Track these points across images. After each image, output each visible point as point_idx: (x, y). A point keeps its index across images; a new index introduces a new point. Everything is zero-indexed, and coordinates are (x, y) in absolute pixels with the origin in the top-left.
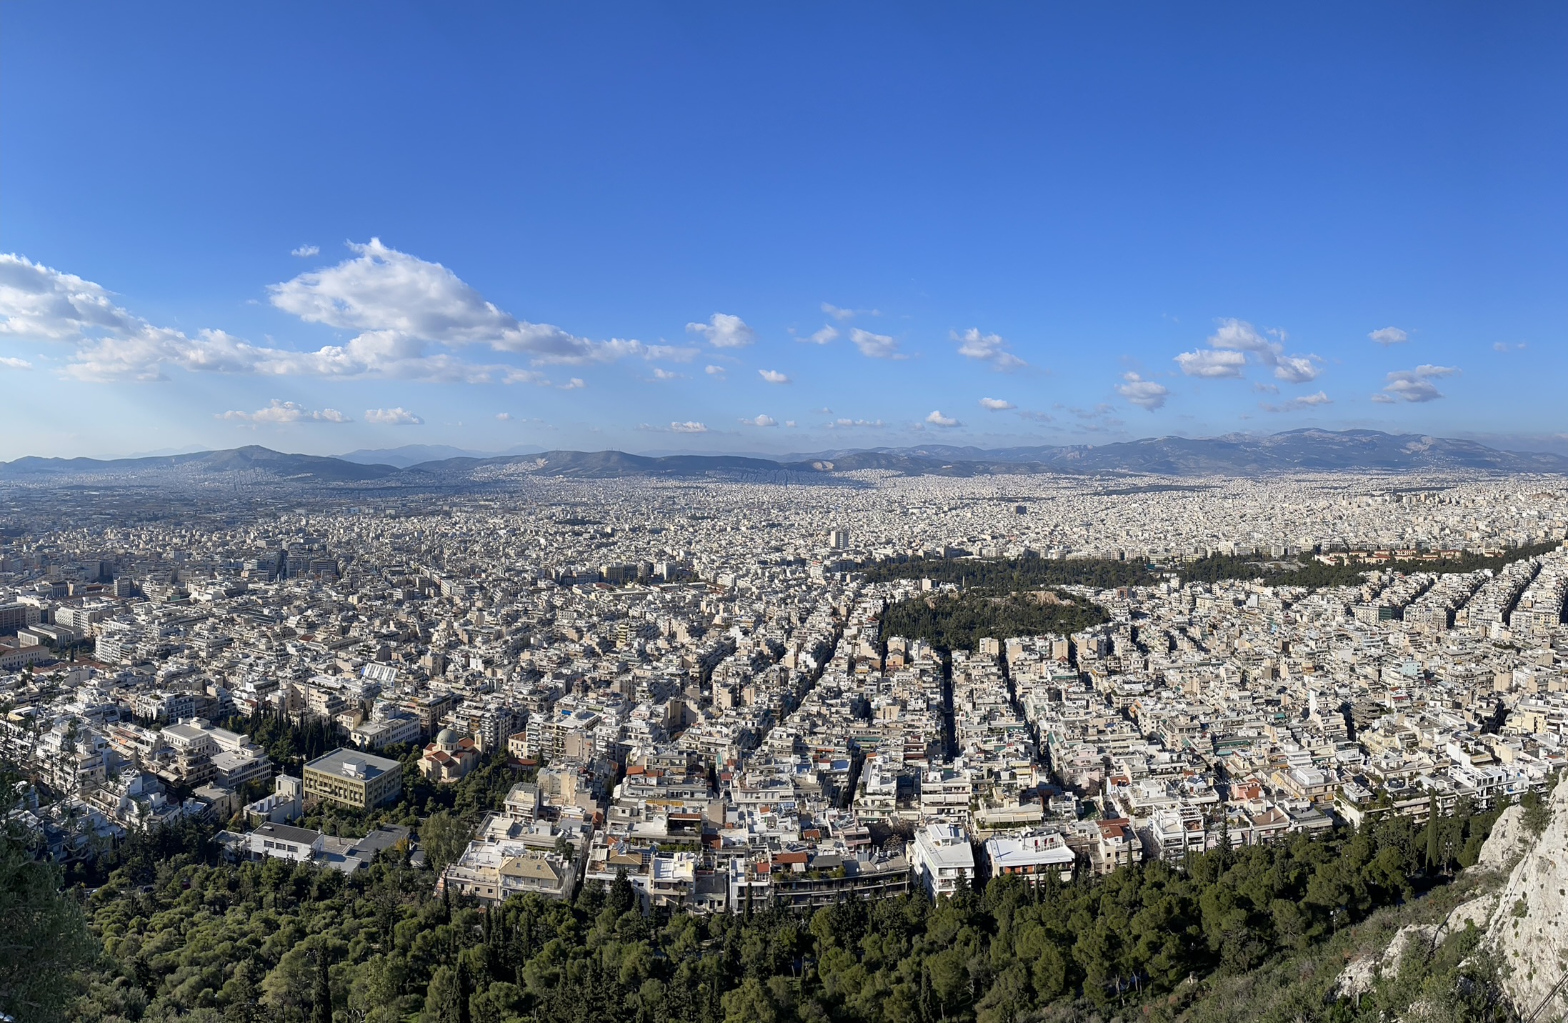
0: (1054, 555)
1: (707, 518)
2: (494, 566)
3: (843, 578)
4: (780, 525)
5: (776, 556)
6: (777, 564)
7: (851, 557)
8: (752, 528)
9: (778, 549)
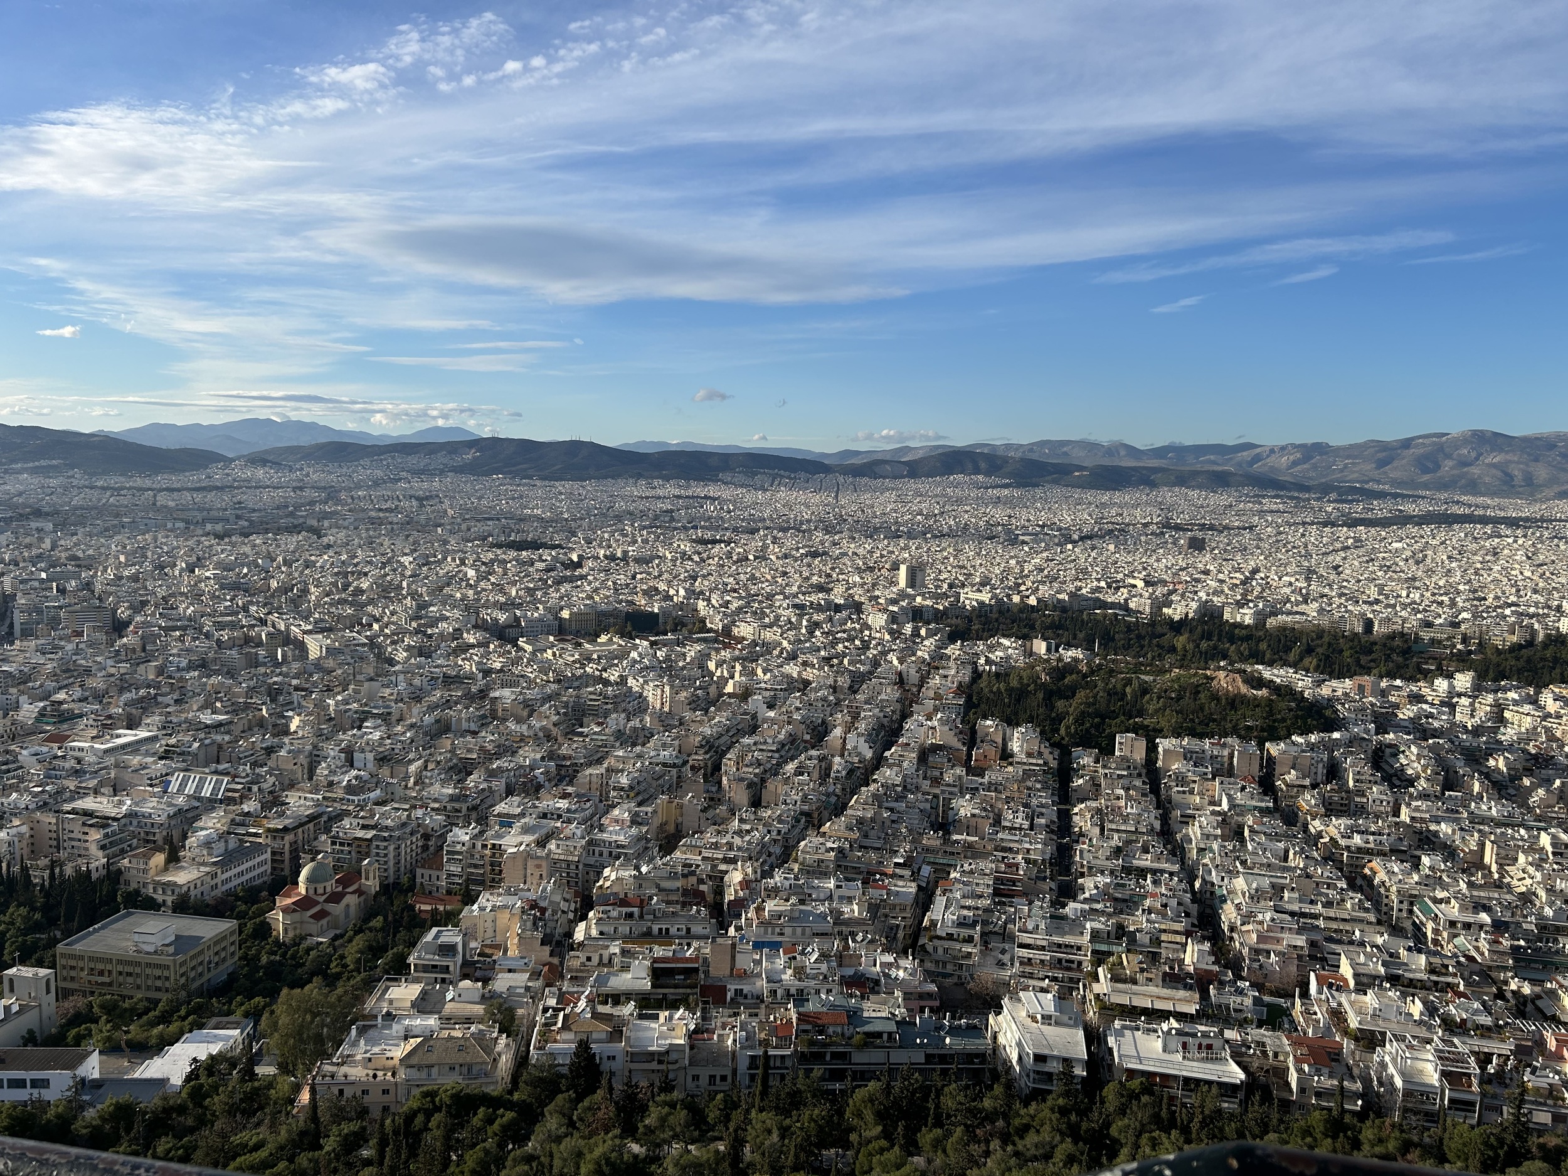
0: (1246, 616)
1: (720, 541)
2: (393, 613)
3: (916, 633)
4: (825, 553)
5: (819, 597)
6: (819, 608)
7: (929, 603)
8: (786, 556)
9: (821, 588)
